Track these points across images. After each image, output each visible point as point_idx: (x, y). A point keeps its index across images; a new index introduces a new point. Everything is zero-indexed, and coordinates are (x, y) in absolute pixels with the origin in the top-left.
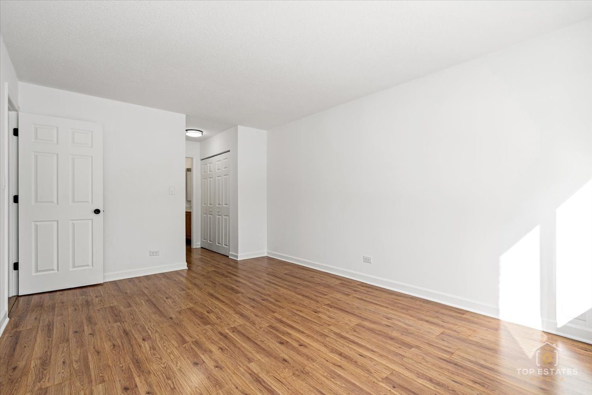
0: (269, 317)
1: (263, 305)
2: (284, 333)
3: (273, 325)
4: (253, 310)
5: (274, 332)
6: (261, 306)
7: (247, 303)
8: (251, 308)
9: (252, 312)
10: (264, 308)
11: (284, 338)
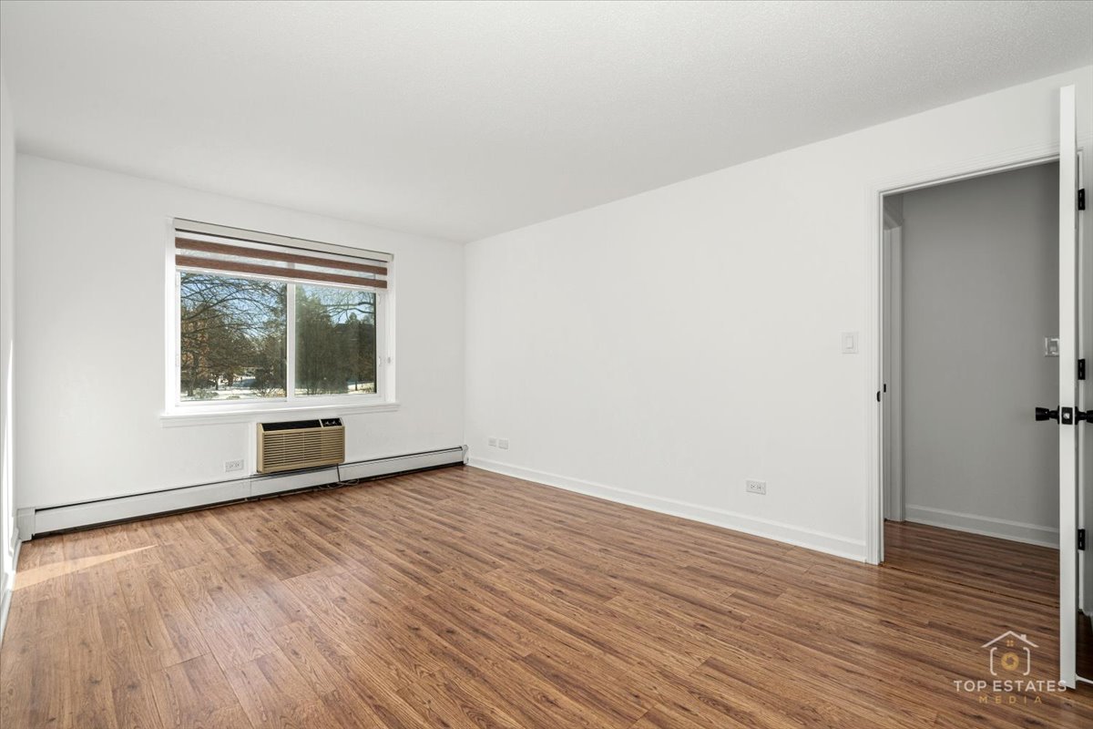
0: (440, 588)
1: (452, 614)
2: (420, 563)
3: (433, 573)
4: (473, 602)
5: (434, 565)
6: (457, 612)
7: (488, 619)
8: (478, 606)
9: (474, 597)
10: (450, 609)
11: (421, 558)
